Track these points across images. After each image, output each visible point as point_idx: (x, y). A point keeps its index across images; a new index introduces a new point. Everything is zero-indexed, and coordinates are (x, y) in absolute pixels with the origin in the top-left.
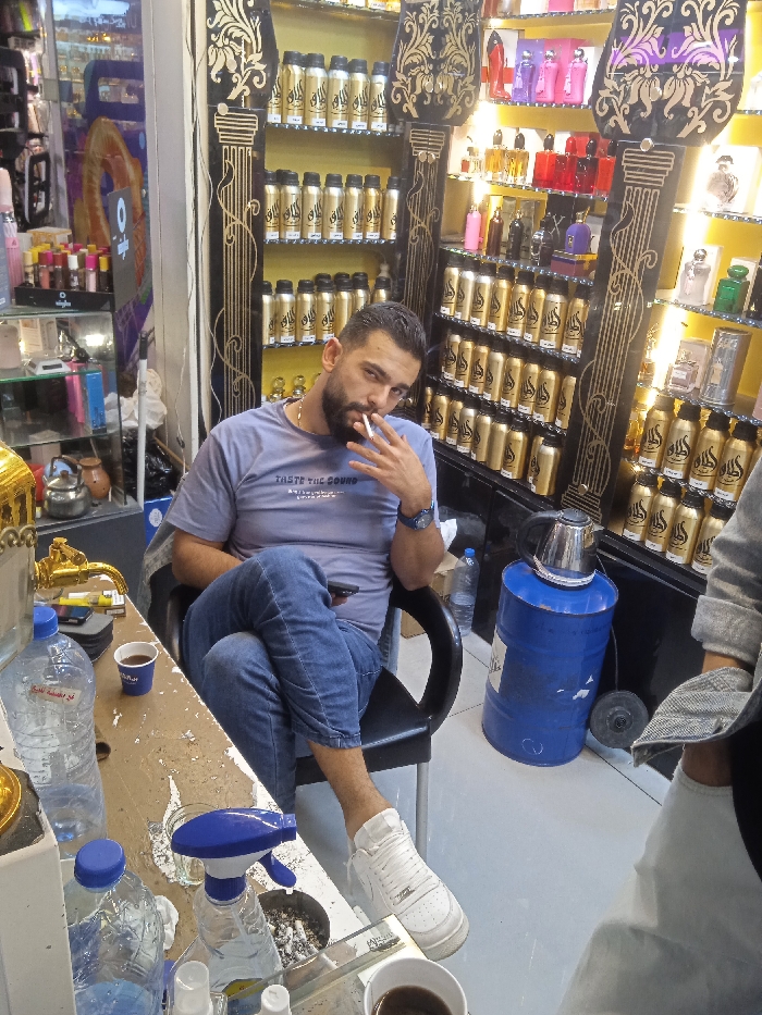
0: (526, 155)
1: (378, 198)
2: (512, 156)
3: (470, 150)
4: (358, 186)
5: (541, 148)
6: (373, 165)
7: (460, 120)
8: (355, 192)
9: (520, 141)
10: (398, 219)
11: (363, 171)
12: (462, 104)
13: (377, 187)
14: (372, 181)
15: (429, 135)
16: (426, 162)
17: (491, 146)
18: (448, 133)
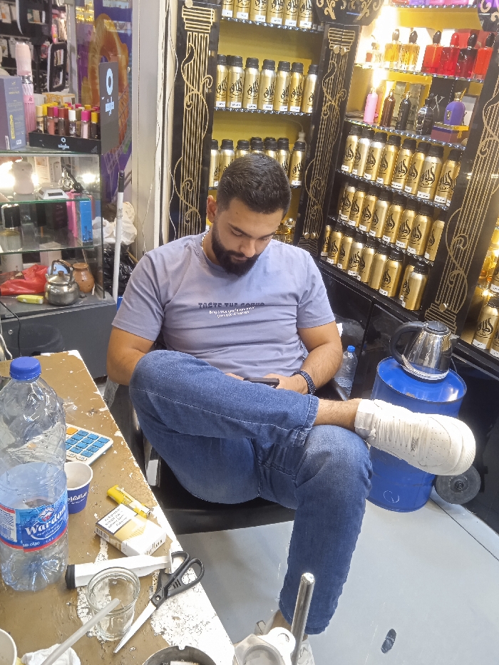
0: (417, 49)
1: (301, 80)
2: (407, 48)
3: (373, 45)
4: (287, 70)
5: (430, 42)
6: (299, 57)
7: (367, 21)
8: (284, 74)
9: (413, 38)
10: (314, 97)
11: (291, 60)
12: (371, 7)
13: (301, 72)
14: (296, 67)
15: (342, 34)
16: (339, 54)
17: (390, 41)
18: (357, 31)
